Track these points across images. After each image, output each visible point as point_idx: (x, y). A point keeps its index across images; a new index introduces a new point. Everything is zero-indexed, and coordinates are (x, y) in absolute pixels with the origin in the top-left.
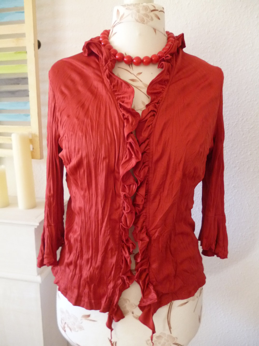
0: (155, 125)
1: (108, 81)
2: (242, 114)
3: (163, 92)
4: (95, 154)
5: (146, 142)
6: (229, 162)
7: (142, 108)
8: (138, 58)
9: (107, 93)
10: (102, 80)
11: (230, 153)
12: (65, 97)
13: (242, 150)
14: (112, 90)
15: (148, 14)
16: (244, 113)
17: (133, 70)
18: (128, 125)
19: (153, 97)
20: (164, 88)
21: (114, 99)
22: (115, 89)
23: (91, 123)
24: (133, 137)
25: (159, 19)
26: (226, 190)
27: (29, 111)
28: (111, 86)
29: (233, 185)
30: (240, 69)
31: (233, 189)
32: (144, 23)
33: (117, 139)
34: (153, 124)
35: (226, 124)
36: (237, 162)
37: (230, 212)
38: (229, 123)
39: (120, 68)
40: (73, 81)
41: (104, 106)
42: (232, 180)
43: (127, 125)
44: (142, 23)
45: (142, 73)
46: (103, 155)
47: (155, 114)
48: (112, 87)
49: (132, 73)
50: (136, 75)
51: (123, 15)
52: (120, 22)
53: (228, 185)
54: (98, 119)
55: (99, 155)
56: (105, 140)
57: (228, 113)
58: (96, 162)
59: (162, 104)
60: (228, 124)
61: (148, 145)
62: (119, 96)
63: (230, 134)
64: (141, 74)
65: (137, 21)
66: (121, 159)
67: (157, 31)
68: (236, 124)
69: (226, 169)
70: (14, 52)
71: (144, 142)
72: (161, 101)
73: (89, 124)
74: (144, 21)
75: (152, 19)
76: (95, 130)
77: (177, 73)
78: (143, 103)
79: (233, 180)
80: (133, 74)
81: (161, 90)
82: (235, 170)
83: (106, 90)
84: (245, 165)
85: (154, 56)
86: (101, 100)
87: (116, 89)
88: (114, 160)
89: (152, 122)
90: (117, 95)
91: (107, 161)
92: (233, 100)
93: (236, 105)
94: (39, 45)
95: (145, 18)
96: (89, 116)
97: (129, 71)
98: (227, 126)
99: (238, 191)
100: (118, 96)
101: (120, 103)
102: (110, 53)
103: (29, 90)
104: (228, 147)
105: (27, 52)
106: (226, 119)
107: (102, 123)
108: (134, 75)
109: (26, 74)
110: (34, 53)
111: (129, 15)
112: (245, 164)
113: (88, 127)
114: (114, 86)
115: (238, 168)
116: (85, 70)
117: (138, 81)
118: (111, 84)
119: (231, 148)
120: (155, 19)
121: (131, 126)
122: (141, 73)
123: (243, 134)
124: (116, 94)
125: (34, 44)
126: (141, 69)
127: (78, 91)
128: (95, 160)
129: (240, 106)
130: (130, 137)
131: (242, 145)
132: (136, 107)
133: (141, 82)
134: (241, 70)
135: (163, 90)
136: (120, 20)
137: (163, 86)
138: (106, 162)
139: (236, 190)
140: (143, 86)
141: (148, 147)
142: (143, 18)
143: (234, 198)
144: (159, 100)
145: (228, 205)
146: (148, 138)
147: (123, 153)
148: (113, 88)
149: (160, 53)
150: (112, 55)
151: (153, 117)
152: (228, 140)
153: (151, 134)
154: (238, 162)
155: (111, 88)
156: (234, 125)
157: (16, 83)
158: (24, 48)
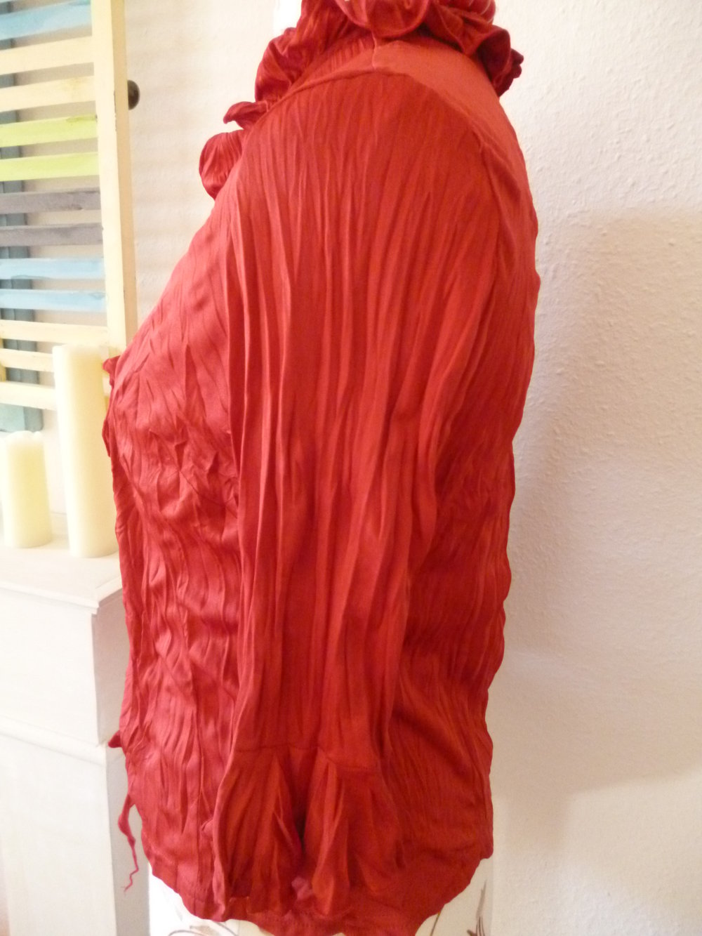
27: (100, 283)
94: (134, 97)
103: (104, 225)
105: (96, 117)
109: (96, 178)
110: (115, 119)
125: (114, 95)
157: (72, 205)
158: (91, 105)
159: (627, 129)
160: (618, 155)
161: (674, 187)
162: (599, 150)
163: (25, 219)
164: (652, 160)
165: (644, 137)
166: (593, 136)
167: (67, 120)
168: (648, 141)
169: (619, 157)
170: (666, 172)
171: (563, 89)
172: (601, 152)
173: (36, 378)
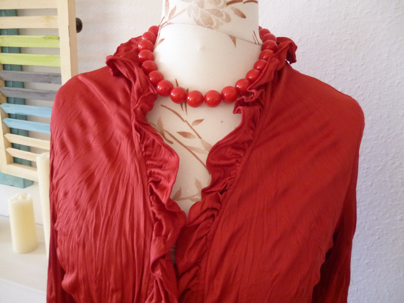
0: (213, 235)
1: (138, 136)
2: (392, 155)
3: (238, 164)
4: (97, 281)
5: (193, 272)
6: (362, 226)
7: (194, 196)
8: (197, 94)
9: (132, 160)
10: (128, 131)
11: (366, 213)
12: (66, 155)
13: (386, 212)
14: (143, 153)
15: (221, 10)
16: (397, 153)
17: (187, 115)
18: (157, 240)
19: (217, 175)
20: (241, 157)
21: (144, 174)
22: (148, 153)
23: (96, 219)
24: (165, 265)
25: (244, 17)
26: (354, 267)
28: (141, 145)
29: (367, 261)
30: (397, 82)
31: (366, 267)
32: (212, 27)
33: (138, 259)
34: (209, 235)
35: (364, 167)
36: (377, 227)
37: (357, 299)
38: (368, 166)
39: (165, 107)
40: (83, 125)
41: (124, 187)
42: (365, 254)
43: (155, 240)
44: (208, 27)
45: (203, 121)
46: (112, 286)
47: (215, 215)
48: (143, 149)
49: (184, 119)
50: (191, 124)
51: (175, 9)
52: (168, 22)
53: (358, 260)
54: (109, 213)
55: (106, 285)
56: (116, 256)
57: (368, 151)
58: (101, 293)
59: (232, 193)
60: (367, 168)
61: (195, 276)
62: (153, 170)
63: (370, 184)
64: (202, 123)
65: (198, 23)
66: (144, 296)
67: (237, 40)
68: (381, 170)
69: (358, 236)
70: (43, 36)
71: (189, 270)
72: (231, 185)
73: (92, 222)
74: (212, 24)
75: (228, 19)
76: (100, 238)
77: (272, 120)
78: (198, 183)
79: (367, 254)
80: (186, 121)
81: (234, 161)
82: (372, 240)
83: (131, 152)
84: (390, 235)
85: (228, 89)
86: (122, 172)
87: (150, 153)
88: (131, 294)
89: (206, 232)
90: (150, 164)
91: (120, 296)
92: (379, 131)
93: (384, 140)
94: (79, 26)
95: (214, 18)
96: (97, 203)
97: (180, 116)
98: (365, 171)
99: (374, 271)
100: (151, 169)
101: (150, 186)
102: (147, 80)
104: (364, 203)
105: (59, 38)
106: (364, 159)
107: (116, 222)
108: (188, 124)
109: (59, 68)
110: (69, 40)
111: (184, 10)
112: (389, 233)
113: (90, 227)
114: (146, 147)
115: (377, 237)
116: (105, 106)
117: (194, 137)
118: (143, 143)
119: (368, 205)
120: (235, 18)
121: (162, 242)
122: (201, 121)
123: (392, 187)
124: (149, 162)
125: (69, 27)
126: (202, 112)
127: (88, 147)
128: (99, 290)
129: (390, 142)
130: (159, 266)
131: (389, 203)
132: (183, 191)
133: (200, 139)
134: (399, 83)
135: (237, 161)
136: (170, 18)
137: (239, 153)
138: (117, 296)
139: (371, 270)
140: (202, 147)
141: (195, 281)
142: (210, 18)
143: (365, 281)
144: (228, 183)
145: (356, 289)
146: (197, 263)
147: (148, 286)
148: (145, 150)
149: (240, 82)
150: (150, 84)
151: (211, 221)
152: (363, 193)
153: (203, 254)
154: (379, 229)
155: (141, 148)
156: (377, 170)
157: (47, 81)
158: (56, 30)
159: (339, 64)
160: (333, 76)
161: (362, 94)
162: (324, 73)
163: (23, 85)
164: (352, 80)
165: (348, 69)
166: (321, 66)
167: (43, 38)
168: (350, 70)
169: (335, 77)
170: (359, 87)
171: (307, 40)
172: (325, 74)
173: (30, 164)
